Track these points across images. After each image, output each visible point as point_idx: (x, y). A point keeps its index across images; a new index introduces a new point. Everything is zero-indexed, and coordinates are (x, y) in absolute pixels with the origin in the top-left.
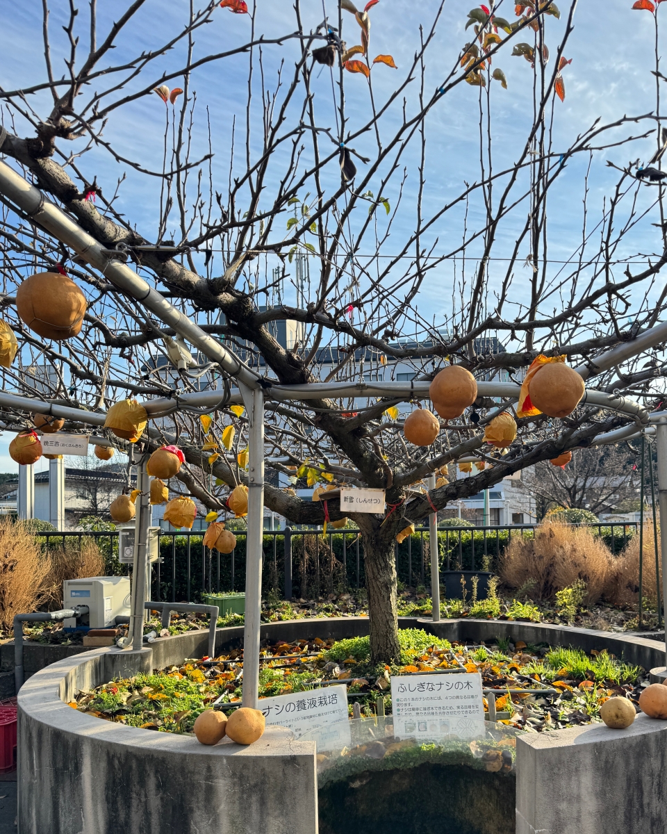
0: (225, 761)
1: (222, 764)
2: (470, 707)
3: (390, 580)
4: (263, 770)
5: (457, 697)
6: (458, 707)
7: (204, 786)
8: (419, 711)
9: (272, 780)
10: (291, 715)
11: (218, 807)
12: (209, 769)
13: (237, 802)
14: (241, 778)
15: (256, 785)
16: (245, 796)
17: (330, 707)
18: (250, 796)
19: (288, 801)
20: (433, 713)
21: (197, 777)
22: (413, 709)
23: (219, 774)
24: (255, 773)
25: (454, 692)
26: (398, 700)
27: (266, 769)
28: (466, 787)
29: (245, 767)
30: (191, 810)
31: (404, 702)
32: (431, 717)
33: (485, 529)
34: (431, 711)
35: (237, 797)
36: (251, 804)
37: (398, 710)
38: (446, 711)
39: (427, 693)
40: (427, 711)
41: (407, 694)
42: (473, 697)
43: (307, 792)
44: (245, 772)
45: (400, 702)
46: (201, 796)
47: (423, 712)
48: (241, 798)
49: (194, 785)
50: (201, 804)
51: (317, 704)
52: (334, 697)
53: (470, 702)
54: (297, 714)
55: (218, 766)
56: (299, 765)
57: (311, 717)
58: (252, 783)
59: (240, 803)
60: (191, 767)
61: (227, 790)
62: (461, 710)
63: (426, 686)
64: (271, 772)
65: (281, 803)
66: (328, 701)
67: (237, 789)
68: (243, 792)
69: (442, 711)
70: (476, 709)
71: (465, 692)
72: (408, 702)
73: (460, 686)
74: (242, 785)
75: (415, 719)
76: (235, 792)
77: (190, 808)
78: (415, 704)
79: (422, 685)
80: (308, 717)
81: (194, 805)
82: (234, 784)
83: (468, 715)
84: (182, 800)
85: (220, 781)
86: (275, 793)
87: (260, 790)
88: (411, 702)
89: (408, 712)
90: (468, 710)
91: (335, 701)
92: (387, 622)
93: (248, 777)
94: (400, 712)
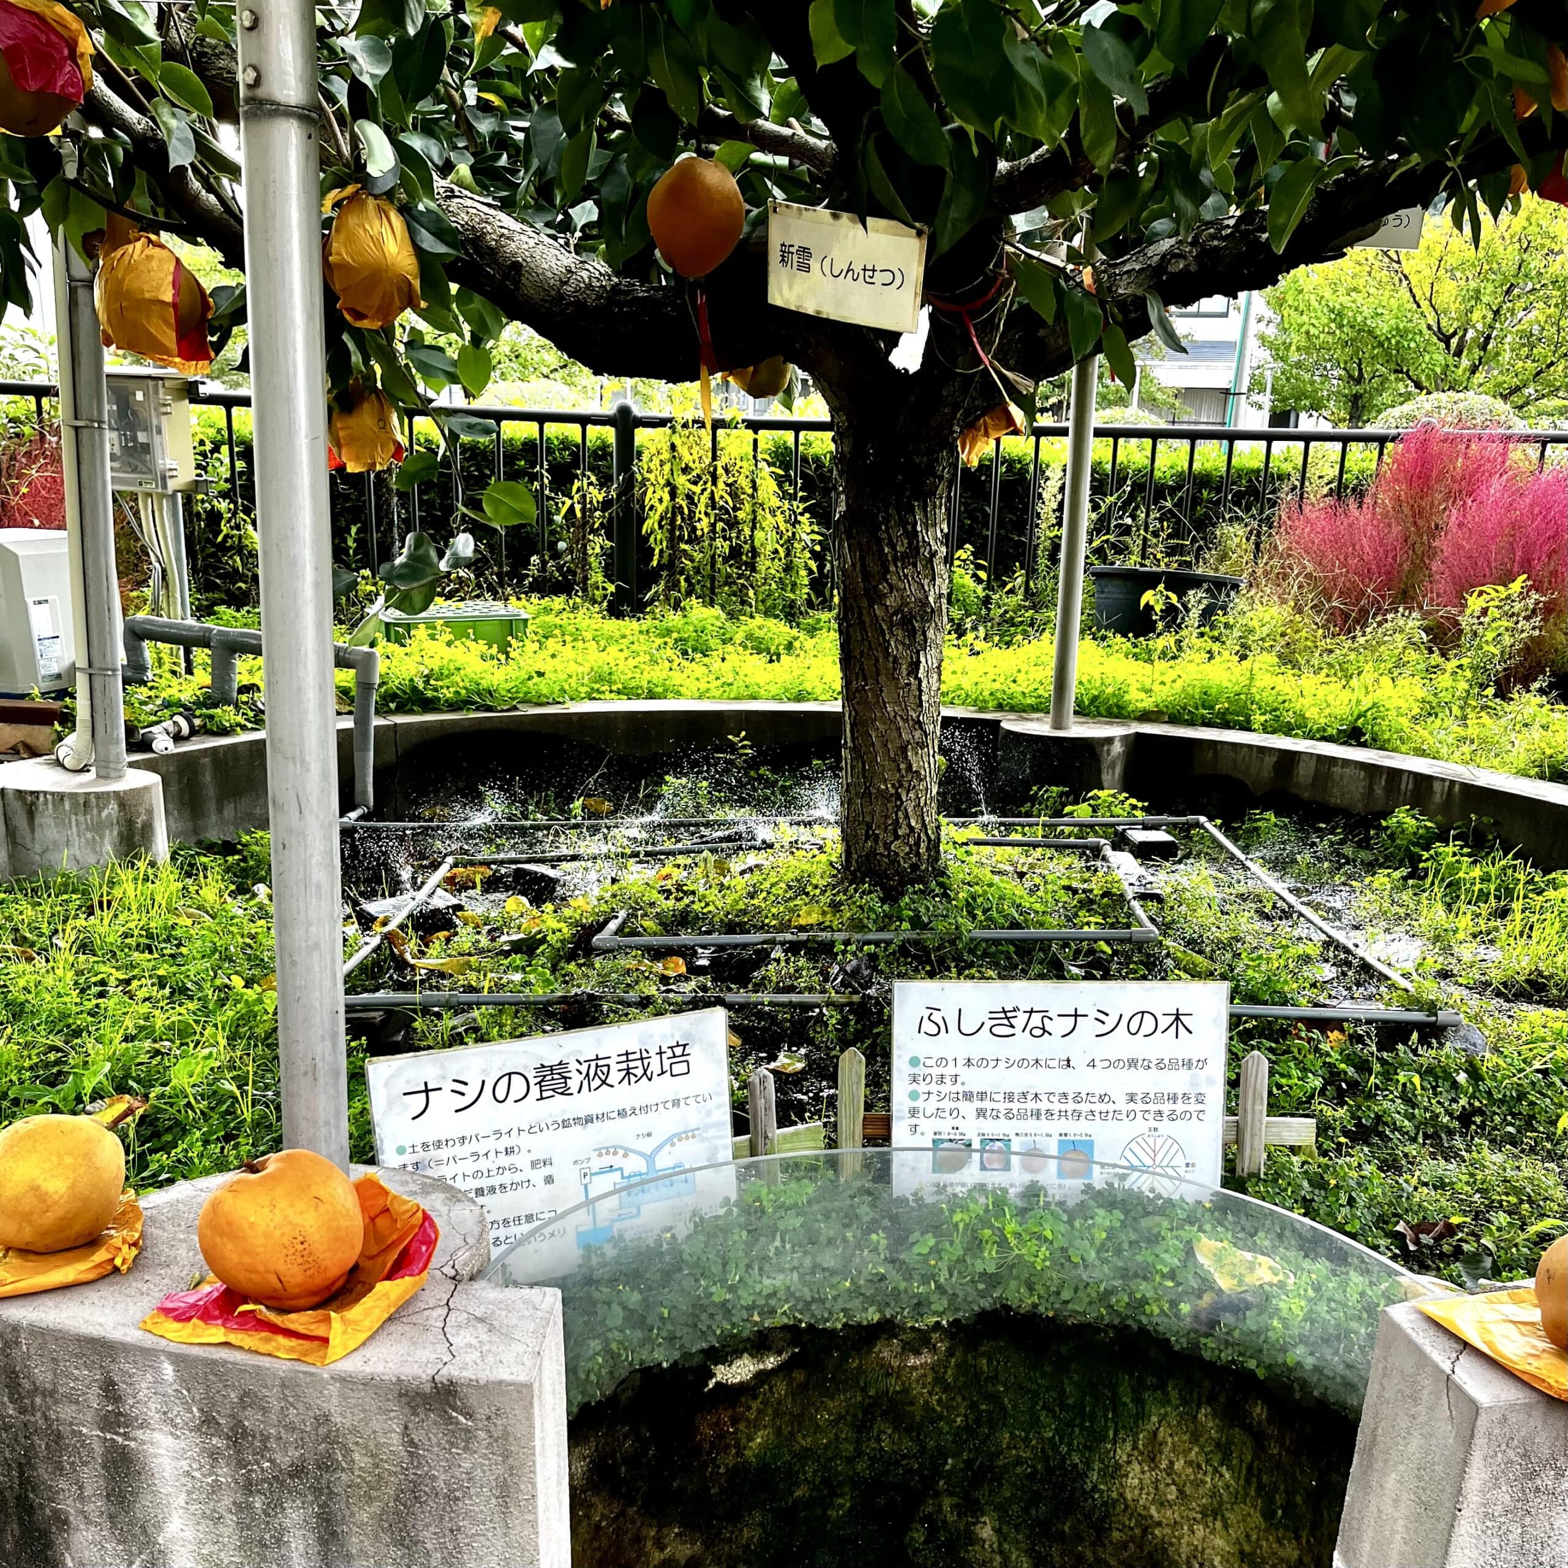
0: (168, 1370)
1: (158, 1381)
2: (1173, 1098)
3: (925, 602)
4: (324, 1419)
5: (1133, 1063)
6: (1132, 1098)
7: (98, 1448)
8: (987, 1104)
9: (361, 1460)
10: (511, 1115)
11: (159, 1527)
12: (110, 1390)
13: (230, 1519)
14: (238, 1436)
15: (298, 1471)
16: (258, 1503)
17: (662, 1088)
18: (275, 1506)
19: (429, 1537)
20: (1037, 1114)
21: (66, 1412)
22: (968, 1096)
23: (152, 1410)
24: (291, 1428)
25: (1121, 1045)
26: (914, 1062)
27: (337, 1419)
28: (1139, 1401)
29: (247, 1399)
30: (62, 1522)
31: (936, 1071)
32: (1031, 1125)
33: (1232, 437)
34: (1031, 1105)
35: (227, 1501)
36: (283, 1530)
37: (914, 1096)
38: (1084, 1107)
39: (1022, 1045)
40: (1015, 1106)
41: (951, 1044)
42: (1188, 1064)
43: (505, 1512)
44: (251, 1420)
45: (921, 1070)
46: (92, 1478)
47: (1002, 1107)
48: (241, 1508)
49: (59, 1436)
50: (96, 1506)
51: (615, 1077)
52: (680, 1052)
53: (1177, 1081)
54: (534, 1110)
55: (144, 1386)
56: (469, 1416)
57: (589, 1120)
58: (284, 1460)
59: (242, 1526)
60: (42, 1374)
61: (188, 1474)
62: (1139, 1106)
63: (1020, 1021)
64: (353, 1430)
65: (399, 1543)
66: (655, 1067)
67: (224, 1474)
68: (249, 1487)
69: (1071, 1106)
70: (1193, 1107)
71: (1165, 1045)
72: (950, 1070)
73: (1149, 1023)
74: (241, 1464)
75: (972, 1129)
76: (216, 1487)
77: (56, 1513)
78: (974, 1078)
79: (1006, 1016)
80: (577, 1120)
81: (68, 1506)
82: (214, 1455)
83: (1165, 1126)
84: (25, 1482)
85: (158, 1436)
86: (375, 1508)
87: (317, 1491)
88: (961, 1070)
89: (947, 1105)
90: (1166, 1108)
91: (677, 1069)
92: (904, 750)
93: (265, 1439)
94: (919, 1104)
